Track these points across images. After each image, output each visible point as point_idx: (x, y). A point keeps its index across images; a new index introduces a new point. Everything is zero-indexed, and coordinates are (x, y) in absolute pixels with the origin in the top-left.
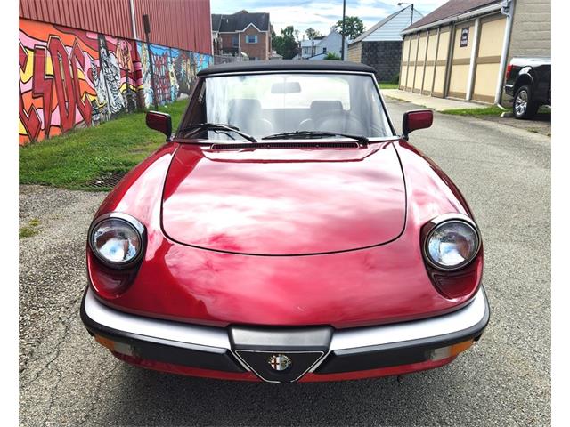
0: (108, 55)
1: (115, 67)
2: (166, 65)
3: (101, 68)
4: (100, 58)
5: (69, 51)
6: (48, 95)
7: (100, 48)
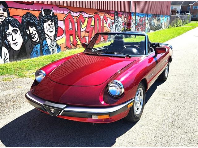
0: (118, 18)
1: (120, 22)
2: (144, 20)
3: (114, 22)
4: (114, 20)
5: (102, 17)
6: (91, 32)
7: (115, 16)
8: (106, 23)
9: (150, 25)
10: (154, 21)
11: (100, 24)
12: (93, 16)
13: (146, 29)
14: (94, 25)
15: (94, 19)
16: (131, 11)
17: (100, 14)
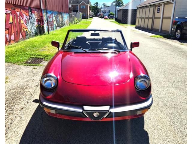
0: (32, 14)
1: (34, 19)
2: (52, 17)
3: (29, 19)
4: (29, 16)
5: (18, 13)
6: (10, 29)
7: (29, 12)
8: (23, 19)
9: (57, 21)
10: (59, 18)
11: (17, 21)
12: (10, 11)
13: (54, 26)
14: (12, 21)
15: (11, 14)
16: (42, 8)
17: (16, 10)
